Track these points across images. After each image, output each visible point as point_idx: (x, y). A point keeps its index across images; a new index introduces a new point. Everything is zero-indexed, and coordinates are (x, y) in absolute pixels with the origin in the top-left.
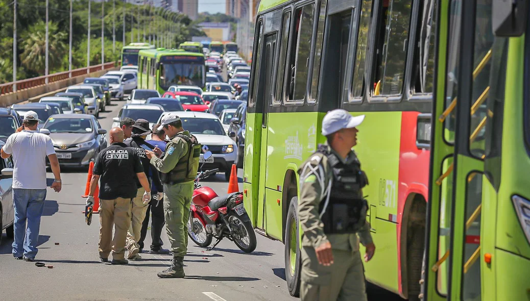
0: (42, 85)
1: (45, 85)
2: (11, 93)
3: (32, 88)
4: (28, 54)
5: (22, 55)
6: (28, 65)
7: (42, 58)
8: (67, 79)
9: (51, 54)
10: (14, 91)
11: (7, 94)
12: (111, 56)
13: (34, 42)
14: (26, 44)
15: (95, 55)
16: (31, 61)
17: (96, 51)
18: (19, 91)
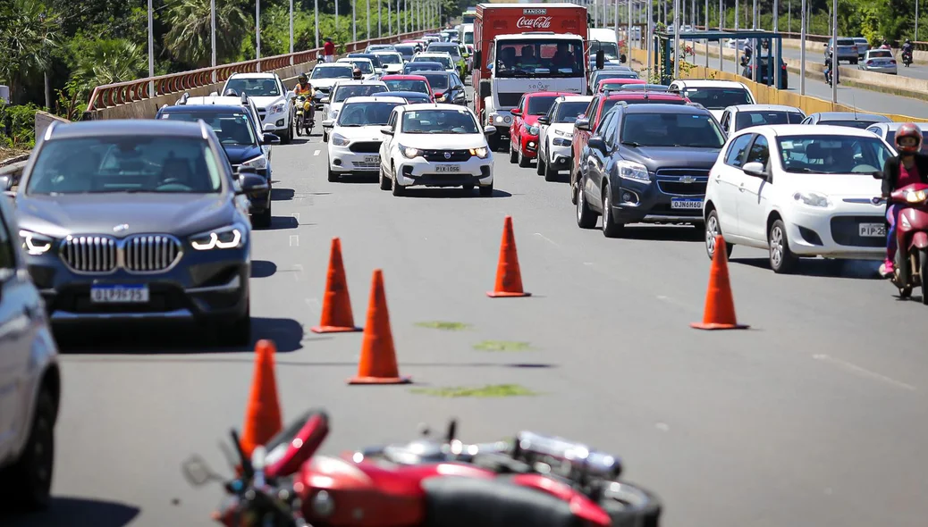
4: (178, 34)
5: (166, 37)
6: (177, 54)
7: (204, 42)
9: (220, 33)
10: (152, 97)
12: (332, 34)
13: (188, 11)
14: (174, 14)
15: (303, 34)
16: (184, 47)
17: (303, 26)
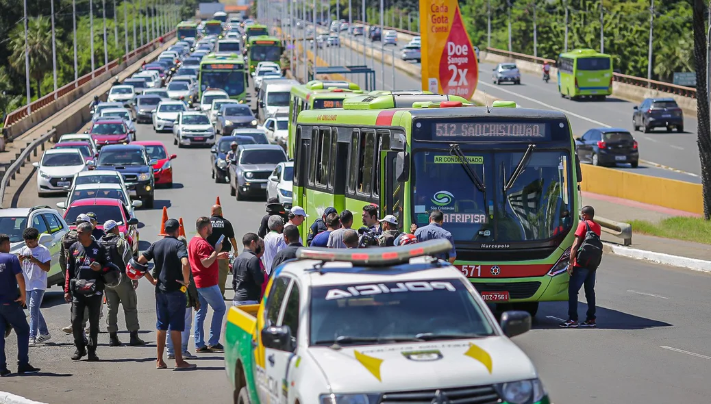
0: (52, 102)
1: (54, 101)
2: (26, 116)
3: (44, 106)
6: (18, 69)
8: (74, 90)
10: (30, 115)
11: (23, 118)
13: (24, 42)
16: (22, 64)
18: (33, 113)
